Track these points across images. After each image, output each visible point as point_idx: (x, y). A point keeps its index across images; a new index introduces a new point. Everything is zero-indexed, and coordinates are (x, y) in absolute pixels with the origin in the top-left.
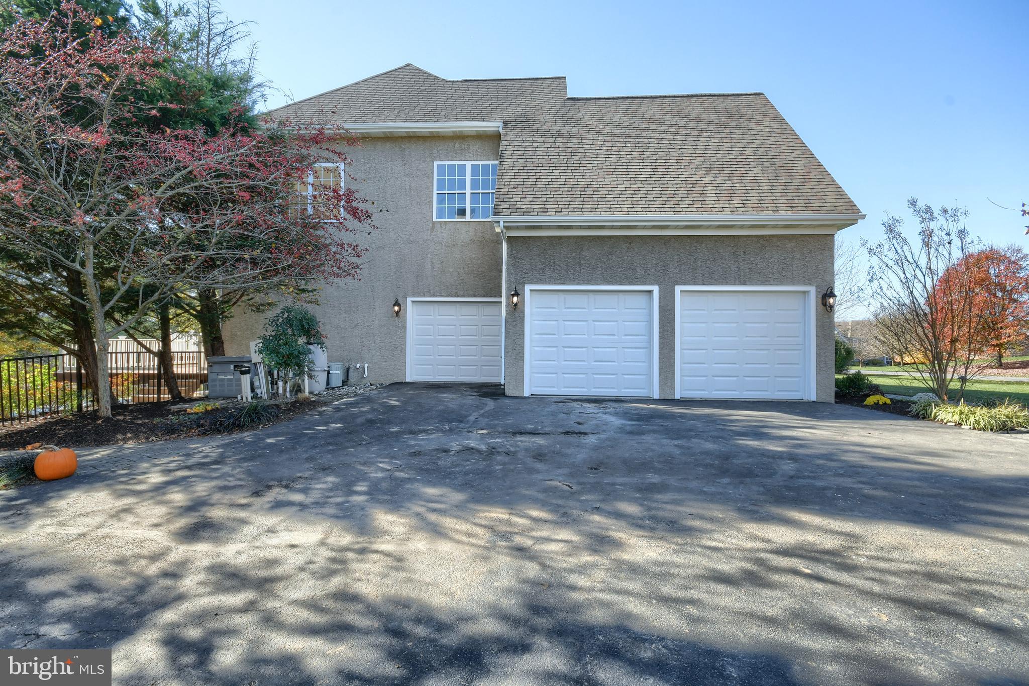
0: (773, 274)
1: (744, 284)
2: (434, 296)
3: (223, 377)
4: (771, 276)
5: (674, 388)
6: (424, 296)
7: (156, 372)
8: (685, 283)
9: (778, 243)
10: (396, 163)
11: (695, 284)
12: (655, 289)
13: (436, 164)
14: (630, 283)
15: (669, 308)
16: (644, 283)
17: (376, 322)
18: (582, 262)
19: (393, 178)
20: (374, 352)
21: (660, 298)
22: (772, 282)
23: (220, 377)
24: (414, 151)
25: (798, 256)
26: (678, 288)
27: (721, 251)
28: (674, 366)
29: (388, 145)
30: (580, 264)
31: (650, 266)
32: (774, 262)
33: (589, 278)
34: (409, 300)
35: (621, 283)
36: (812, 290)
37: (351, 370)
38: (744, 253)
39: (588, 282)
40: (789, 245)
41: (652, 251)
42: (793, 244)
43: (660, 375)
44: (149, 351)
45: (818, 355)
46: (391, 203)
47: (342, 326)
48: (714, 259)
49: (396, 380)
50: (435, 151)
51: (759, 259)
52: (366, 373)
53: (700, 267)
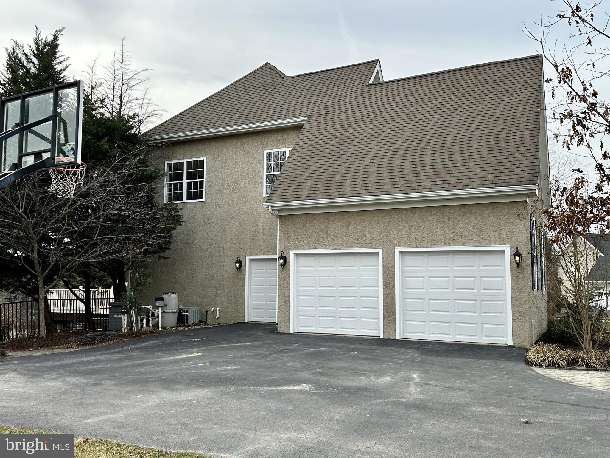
0: (472, 236)
1: (449, 245)
2: (264, 254)
3: (117, 316)
4: (471, 238)
5: (395, 331)
6: (257, 255)
7: (84, 312)
8: (402, 246)
9: (477, 211)
10: (239, 154)
11: (410, 246)
12: (380, 251)
13: (265, 152)
14: (362, 247)
15: (390, 265)
16: (372, 247)
17: (226, 276)
18: (329, 232)
19: (237, 166)
20: (223, 299)
21: (383, 258)
22: (472, 243)
23: (115, 316)
24: (251, 144)
25: (494, 220)
26: (397, 251)
27: (430, 219)
28: (395, 312)
29: (234, 141)
30: (327, 234)
31: (376, 233)
32: (474, 226)
33: (333, 244)
34: (247, 258)
35: (355, 247)
36: (507, 250)
37: (209, 313)
38: (449, 221)
39: (333, 247)
40: (486, 212)
41: (378, 221)
42: (489, 211)
43: (384, 319)
44: (78, 298)
45: (513, 306)
46: (236, 185)
47: (204, 279)
48: (425, 227)
49: (238, 321)
50: (265, 143)
51: (460, 224)
52: (218, 316)
53: (413, 233)
